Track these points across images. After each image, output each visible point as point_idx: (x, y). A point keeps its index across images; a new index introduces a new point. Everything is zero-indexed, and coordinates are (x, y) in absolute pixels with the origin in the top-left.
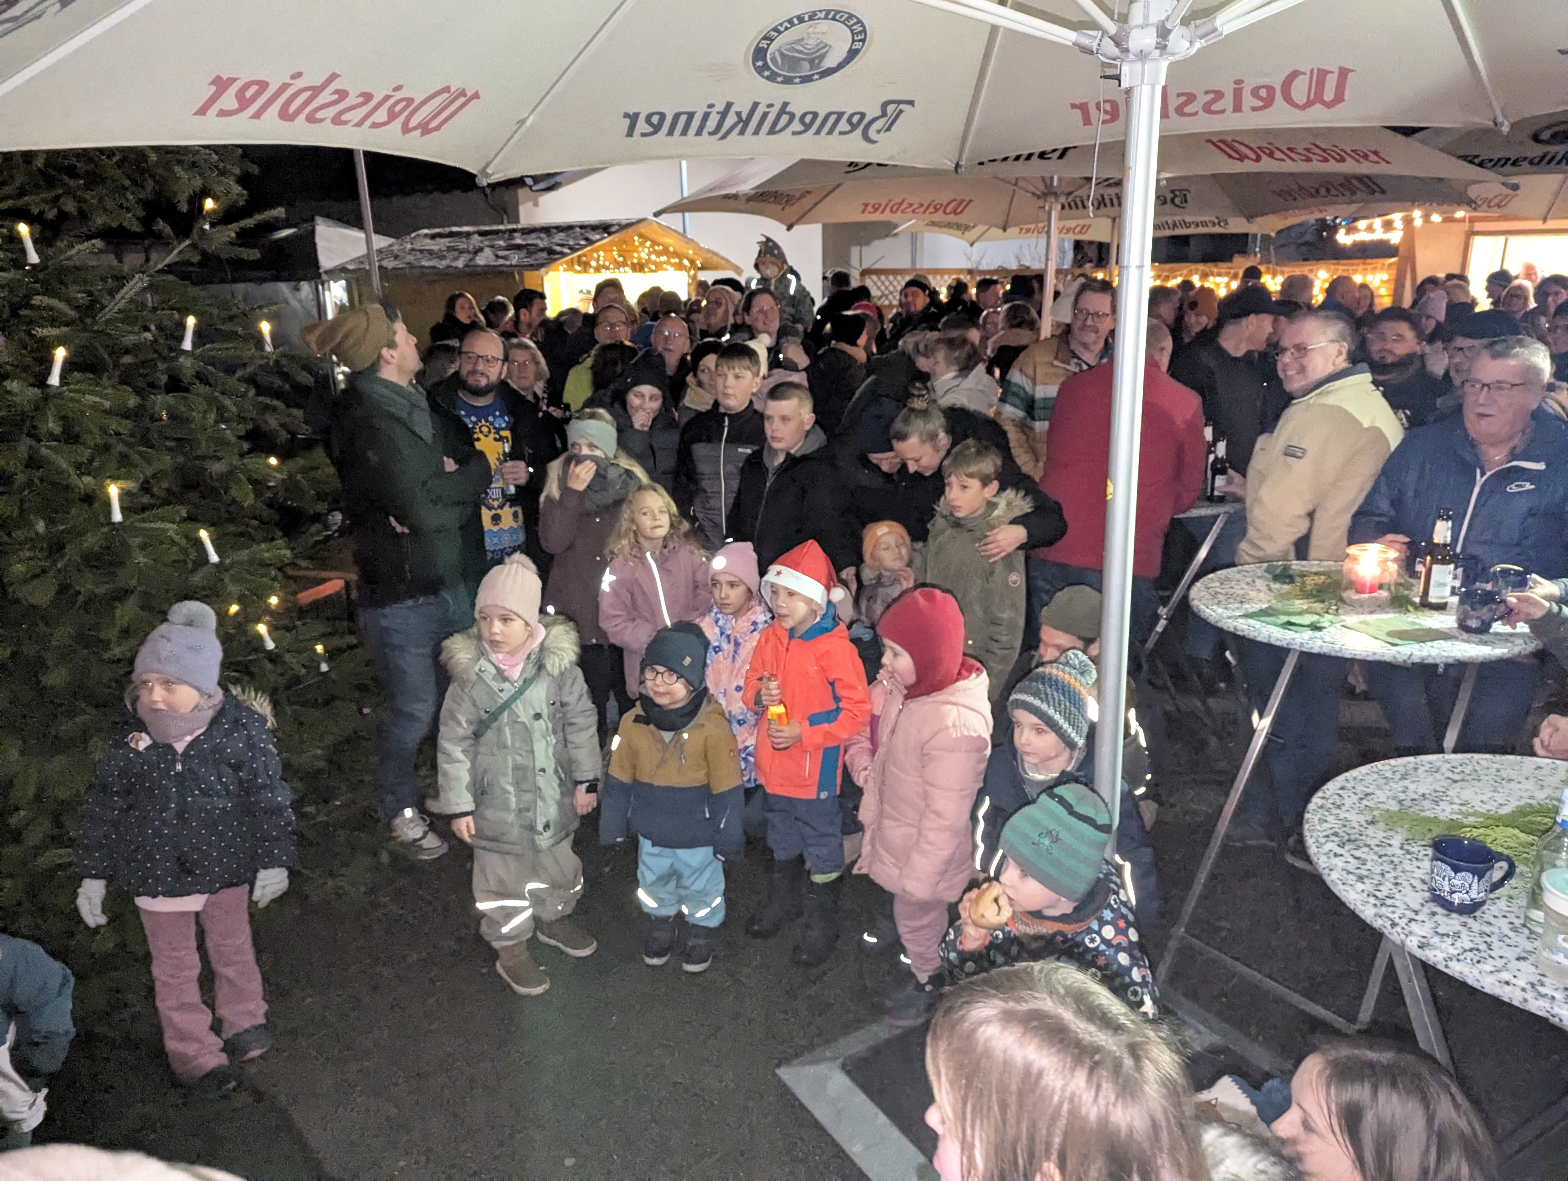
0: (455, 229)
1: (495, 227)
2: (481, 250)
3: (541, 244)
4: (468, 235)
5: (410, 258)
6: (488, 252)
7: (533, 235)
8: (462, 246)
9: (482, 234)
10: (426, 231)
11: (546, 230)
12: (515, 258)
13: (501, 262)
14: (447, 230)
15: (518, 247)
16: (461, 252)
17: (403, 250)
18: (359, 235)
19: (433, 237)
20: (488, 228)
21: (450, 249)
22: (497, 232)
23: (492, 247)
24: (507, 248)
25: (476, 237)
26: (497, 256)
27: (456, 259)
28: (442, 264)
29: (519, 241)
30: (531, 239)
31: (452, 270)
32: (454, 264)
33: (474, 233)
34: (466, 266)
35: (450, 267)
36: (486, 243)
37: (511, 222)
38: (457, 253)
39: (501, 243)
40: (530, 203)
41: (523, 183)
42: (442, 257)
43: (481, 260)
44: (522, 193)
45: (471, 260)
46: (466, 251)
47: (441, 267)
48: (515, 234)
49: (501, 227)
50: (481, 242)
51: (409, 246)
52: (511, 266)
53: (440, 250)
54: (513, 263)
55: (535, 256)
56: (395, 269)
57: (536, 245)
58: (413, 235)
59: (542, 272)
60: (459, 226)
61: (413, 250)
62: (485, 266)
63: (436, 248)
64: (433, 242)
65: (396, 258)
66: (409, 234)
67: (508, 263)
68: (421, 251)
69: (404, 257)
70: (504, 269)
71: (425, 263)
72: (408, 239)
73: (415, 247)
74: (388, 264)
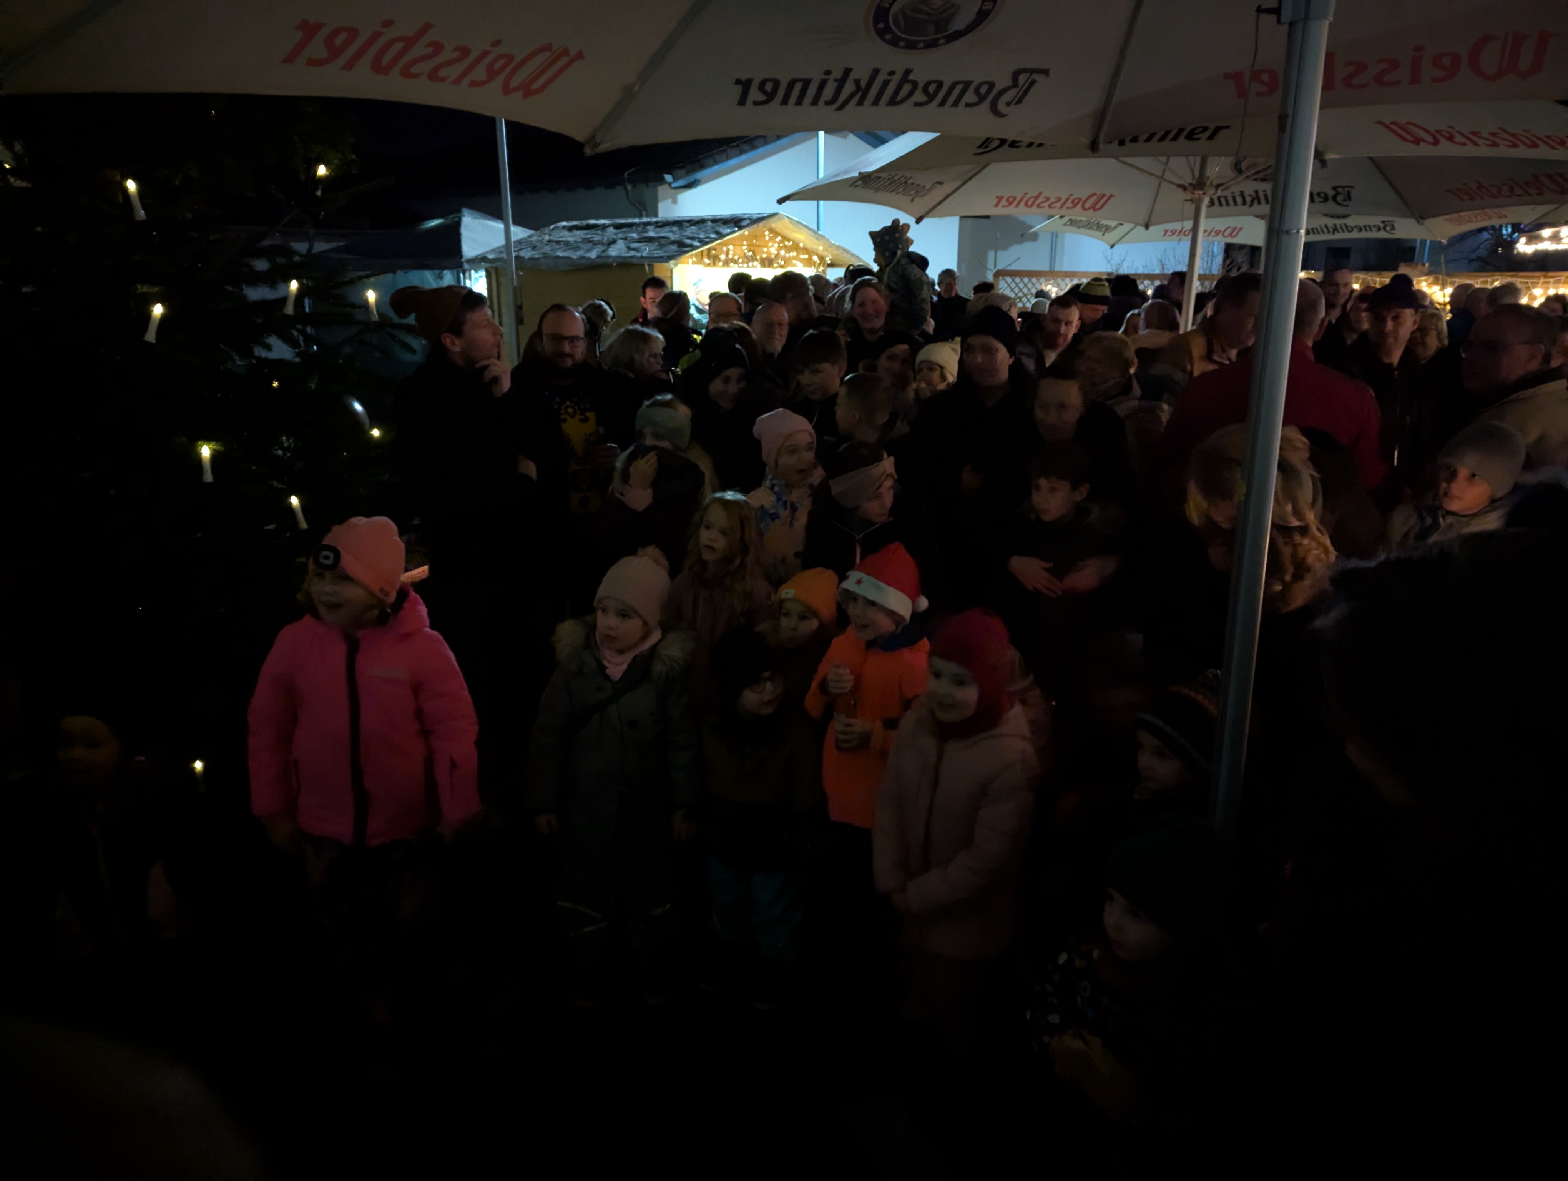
0: (592, 222)
1: (630, 221)
2: (614, 242)
3: (673, 237)
4: (604, 227)
5: (548, 249)
6: (621, 244)
7: (667, 229)
8: (596, 239)
9: (618, 227)
10: (565, 223)
11: (680, 224)
12: (646, 250)
13: (632, 253)
14: (585, 222)
15: (650, 240)
16: (595, 244)
17: (541, 242)
18: (500, 226)
19: (571, 229)
20: (623, 221)
21: (585, 241)
22: (630, 225)
23: (625, 239)
24: (639, 241)
25: (611, 230)
26: (629, 249)
27: (589, 251)
28: (576, 255)
29: (651, 234)
31: (583, 261)
32: (588, 255)
33: (610, 226)
34: (598, 257)
35: (582, 258)
36: (620, 235)
37: (647, 216)
38: (591, 245)
39: (635, 235)
40: (669, 201)
41: (662, 181)
42: (577, 248)
43: (613, 252)
44: (662, 190)
45: (604, 251)
46: (600, 243)
47: (575, 257)
48: (649, 227)
49: (636, 220)
50: (616, 234)
51: (547, 237)
52: (641, 258)
53: (576, 242)
54: (644, 255)
55: (666, 249)
56: (531, 259)
57: (668, 238)
58: (551, 227)
59: (671, 263)
60: (597, 218)
61: (550, 241)
62: (617, 257)
63: (572, 239)
64: (570, 234)
65: (534, 248)
66: (548, 226)
67: (638, 255)
68: (558, 242)
69: (541, 248)
70: (634, 261)
71: (560, 254)
72: (546, 231)
73: (552, 238)
74: (525, 254)
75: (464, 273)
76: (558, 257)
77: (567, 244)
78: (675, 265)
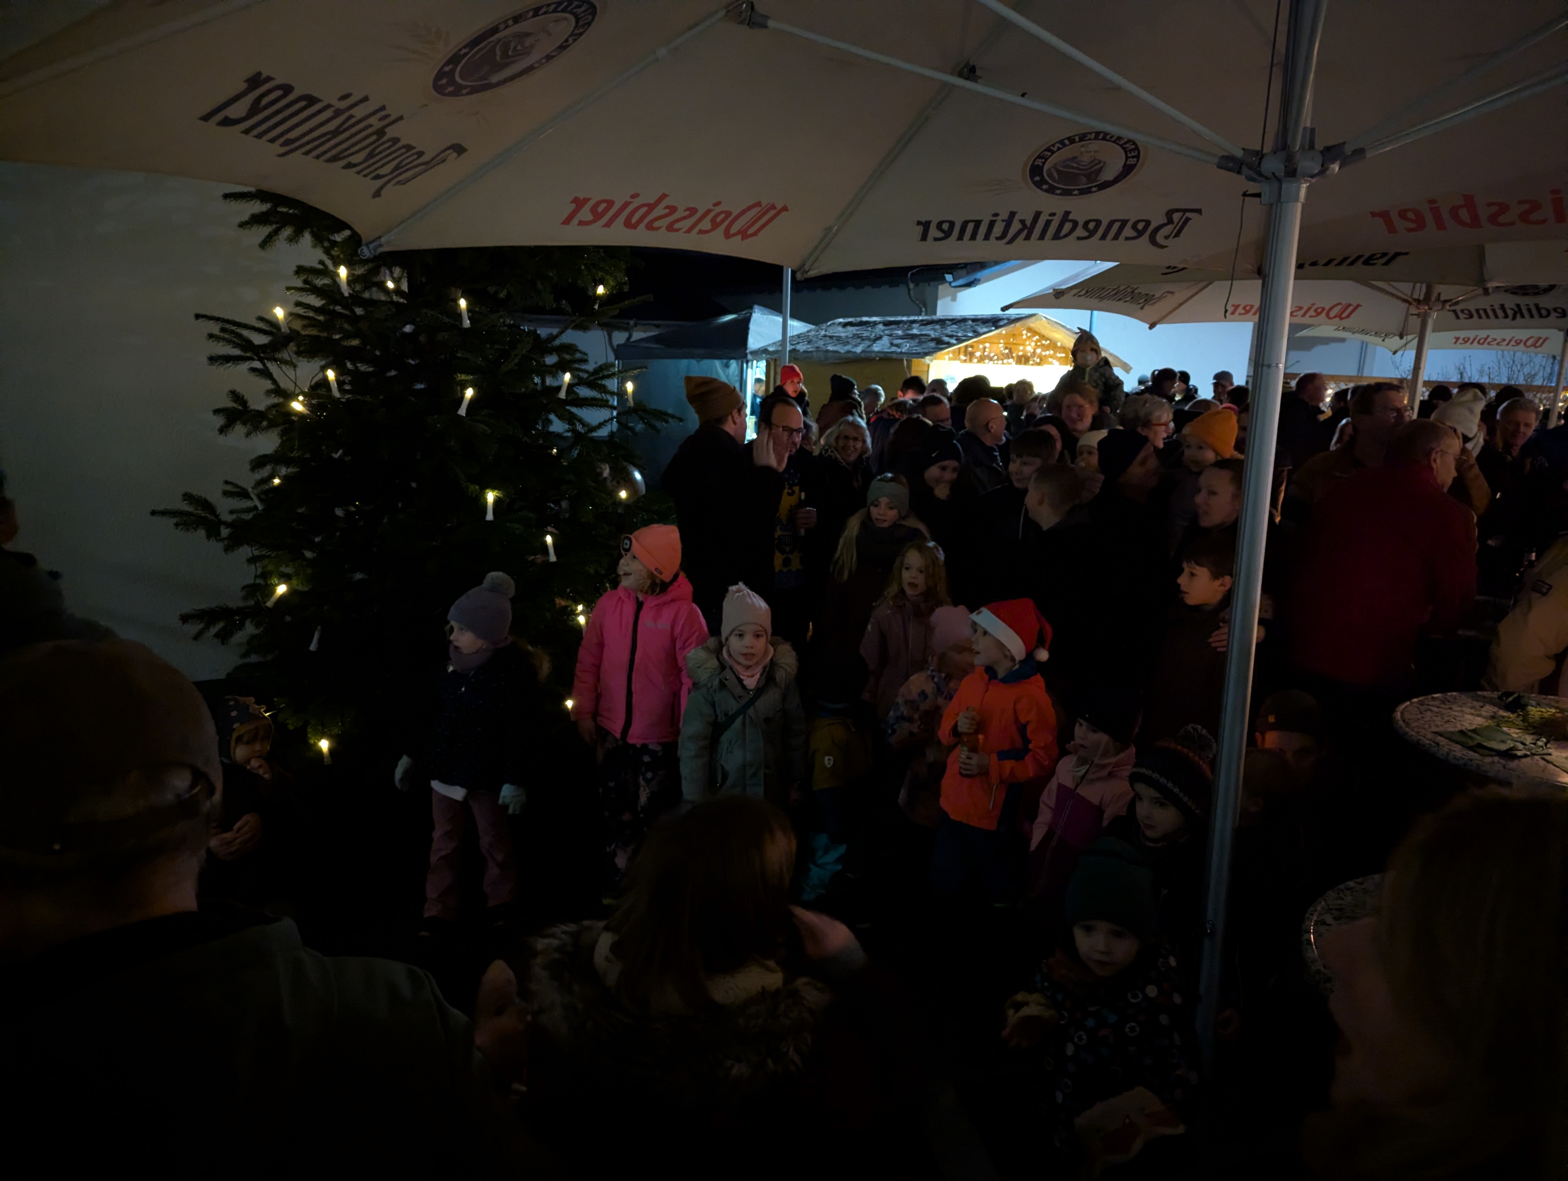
0: (865, 319)
1: (899, 318)
2: (880, 338)
4: (875, 324)
6: (886, 340)
8: (866, 334)
9: (887, 324)
10: (841, 320)
12: (907, 346)
13: (894, 349)
14: (858, 319)
15: (913, 337)
16: (863, 339)
17: (817, 336)
19: (845, 325)
20: (892, 319)
21: (856, 336)
22: (898, 323)
23: (891, 335)
24: (901, 338)
25: (881, 326)
26: (892, 344)
27: (856, 346)
28: (842, 349)
29: (915, 331)
31: (850, 355)
32: (853, 350)
33: (880, 323)
34: (863, 351)
35: (849, 352)
36: (886, 332)
38: (859, 340)
39: (900, 332)
40: (949, 299)
41: (944, 280)
42: (846, 343)
43: (877, 347)
44: (942, 288)
45: (869, 347)
46: (868, 338)
47: (842, 351)
48: (914, 325)
49: (905, 318)
50: (883, 331)
51: (823, 333)
52: (901, 353)
53: (847, 337)
54: (904, 350)
55: (925, 346)
56: (805, 352)
57: (929, 335)
58: (829, 323)
59: (927, 359)
60: (870, 316)
61: (825, 336)
62: (879, 352)
63: (843, 335)
64: (844, 330)
65: (809, 342)
66: (827, 322)
67: (899, 350)
68: (831, 337)
69: (816, 342)
70: (894, 356)
71: (830, 348)
72: (824, 326)
73: (827, 333)
74: (801, 347)
75: (747, 363)
76: (828, 351)
77: (839, 339)
78: (932, 361)
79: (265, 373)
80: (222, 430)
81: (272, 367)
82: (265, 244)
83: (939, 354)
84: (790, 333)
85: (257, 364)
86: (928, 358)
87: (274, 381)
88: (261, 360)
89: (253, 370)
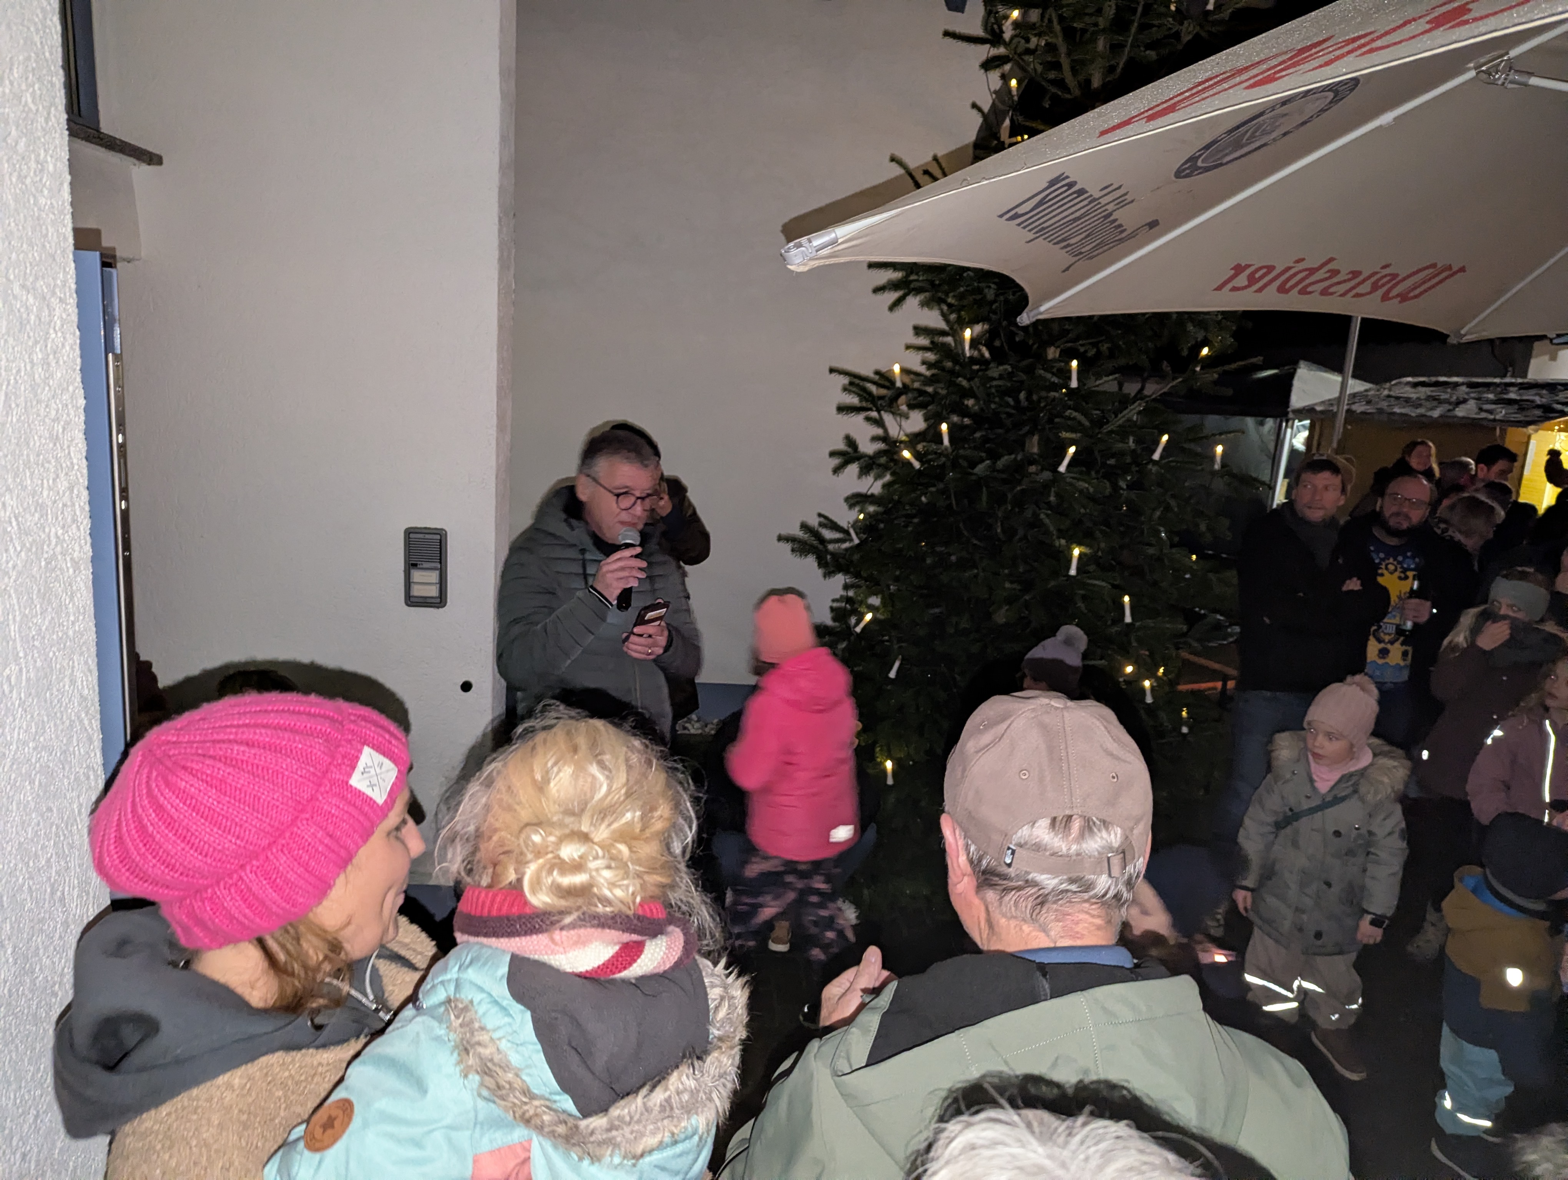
0: (1442, 379)
1: (1489, 380)
2: (1465, 401)
3: (1538, 400)
4: (1456, 385)
5: (1384, 405)
6: (1472, 404)
7: (1533, 391)
8: (1444, 396)
9: (1471, 385)
10: (1410, 379)
11: (1552, 387)
12: (1502, 413)
13: (1484, 415)
14: (1433, 379)
15: (1511, 402)
16: (1440, 402)
17: (1378, 396)
18: (1337, 379)
19: (1415, 385)
20: (1480, 380)
21: (1429, 398)
22: (1488, 385)
23: (1479, 399)
24: (1494, 402)
25: (1464, 388)
26: (1481, 409)
27: (1432, 409)
28: (1413, 413)
29: (1512, 396)
30: (1529, 395)
31: (1424, 419)
32: (1429, 414)
33: (1463, 384)
34: (1441, 416)
35: (1423, 416)
36: (1472, 395)
37: (1513, 376)
38: (1435, 403)
39: (1491, 396)
42: (1420, 406)
43: (1460, 412)
44: (1537, 347)
45: (1449, 410)
46: (1447, 402)
47: (1413, 415)
48: (1512, 389)
49: (1497, 380)
50: (1467, 393)
51: (1386, 392)
52: (1494, 420)
53: (1418, 399)
54: (1498, 417)
55: (1529, 413)
56: (1363, 413)
57: (1533, 401)
58: (1393, 382)
59: (1530, 429)
60: (1450, 376)
61: (1389, 396)
62: (1463, 418)
63: (1414, 396)
64: (1413, 390)
65: (1369, 402)
66: (1390, 380)
67: (1492, 417)
68: (1397, 398)
69: (1377, 403)
70: (1485, 423)
71: (1397, 410)
72: (1387, 385)
73: (1392, 393)
74: (1359, 408)
75: (1287, 422)
76: (1394, 414)
77: (1407, 400)
78: (1536, 431)
79: (879, 423)
80: (837, 470)
81: (888, 418)
82: (894, 306)
83: (1547, 424)
84: (1349, 391)
85: (874, 414)
86: (1532, 427)
87: (886, 430)
88: (879, 411)
89: (868, 419)
